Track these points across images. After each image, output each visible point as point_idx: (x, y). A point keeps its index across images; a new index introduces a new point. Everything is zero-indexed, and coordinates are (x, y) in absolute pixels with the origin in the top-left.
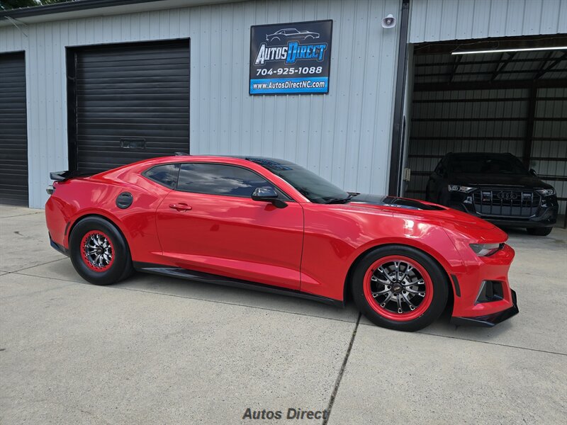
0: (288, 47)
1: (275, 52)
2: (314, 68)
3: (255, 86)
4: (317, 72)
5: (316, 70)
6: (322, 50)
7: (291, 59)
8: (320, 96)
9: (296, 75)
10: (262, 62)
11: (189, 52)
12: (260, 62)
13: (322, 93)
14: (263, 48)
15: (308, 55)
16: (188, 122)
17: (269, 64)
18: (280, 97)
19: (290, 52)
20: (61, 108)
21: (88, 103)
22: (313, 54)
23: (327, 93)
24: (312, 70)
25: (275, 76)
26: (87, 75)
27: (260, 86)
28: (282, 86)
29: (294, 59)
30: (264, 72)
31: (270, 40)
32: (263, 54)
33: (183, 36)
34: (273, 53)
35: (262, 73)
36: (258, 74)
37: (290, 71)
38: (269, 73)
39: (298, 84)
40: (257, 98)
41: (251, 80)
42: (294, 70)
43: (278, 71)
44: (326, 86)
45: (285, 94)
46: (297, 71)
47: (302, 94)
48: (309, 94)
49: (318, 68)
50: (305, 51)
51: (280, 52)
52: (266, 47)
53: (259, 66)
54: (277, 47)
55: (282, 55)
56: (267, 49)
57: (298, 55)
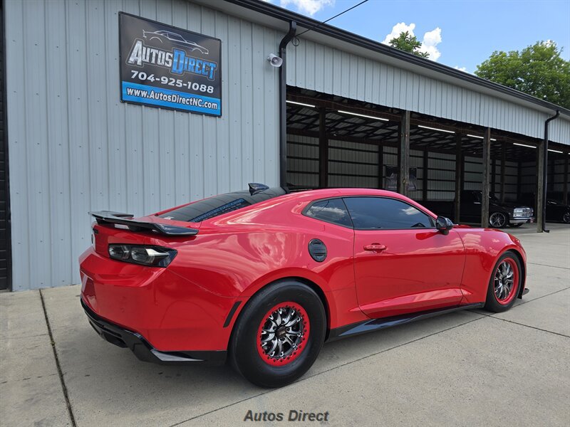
0: (173, 54)
1: (157, 55)
2: (205, 87)
3: (130, 91)
4: (208, 91)
5: (207, 89)
6: (212, 69)
7: (178, 68)
8: (213, 119)
9: (184, 89)
10: (139, 63)
12: (136, 62)
13: (215, 116)
14: (139, 45)
15: (197, 69)
17: (148, 68)
18: (165, 111)
19: (176, 60)
22: (203, 71)
23: (220, 116)
24: (203, 88)
25: (157, 84)
27: (137, 92)
28: (168, 98)
29: (181, 69)
30: (142, 76)
31: (149, 38)
32: (139, 54)
34: (154, 55)
35: (140, 77)
36: (133, 77)
37: (177, 82)
38: (149, 78)
39: (188, 100)
40: (132, 107)
41: (123, 82)
42: (183, 83)
43: (162, 80)
44: (219, 108)
45: (172, 109)
46: (186, 85)
47: (193, 112)
48: (201, 114)
49: (209, 87)
50: (194, 65)
51: (163, 57)
52: (143, 46)
53: (135, 66)
54: (159, 50)
55: (165, 61)
56: (144, 49)
57: (186, 67)
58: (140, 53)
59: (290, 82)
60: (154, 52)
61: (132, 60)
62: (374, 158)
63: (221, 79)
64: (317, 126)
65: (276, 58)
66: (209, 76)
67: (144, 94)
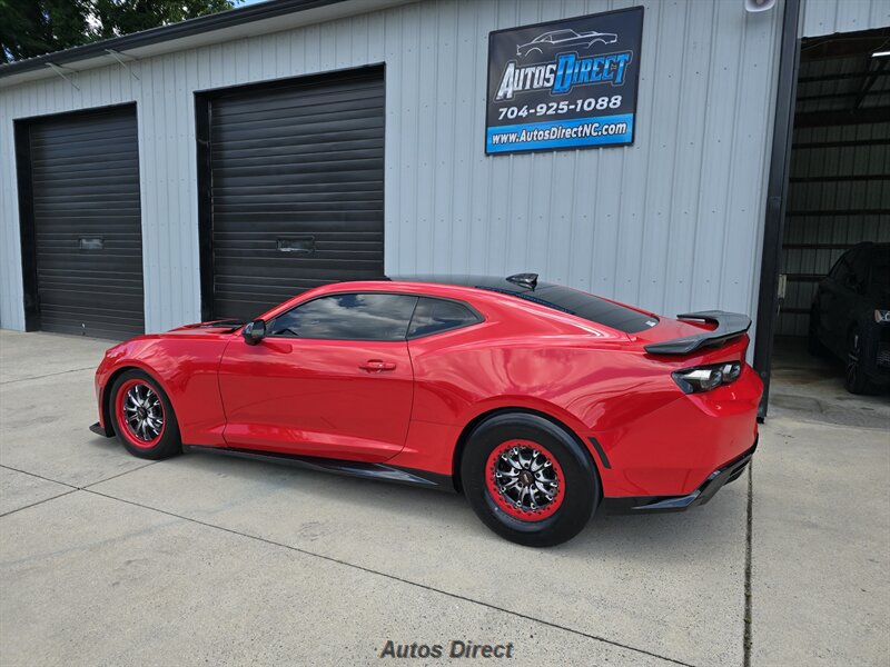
0: (557, 63)
1: (533, 75)
2: (607, 99)
3: (496, 139)
4: (611, 105)
6: (622, 65)
7: (562, 85)
8: (618, 151)
9: (571, 115)
10: (509, 96)
11: (383, 88)
12: (505, 95)
13: (621, 145)
14: (511, 69)
15: (594, 75)
16: (382, 207)
17: (520, 98)
18: (540, 156)
19: (560, 73)
20: (189, 191)
21: (228, 180)
22: (605, 73)
23: (631, 144)
24: (603, 103)
25: (532, 118)
26: (227, 135)
27: (504, 138)
28: (544, 135)
29: (567, 85)
30: (512, 113)
31: (522, 55)
33: (373, 60)
34: (529, 77)
35: (509, 116)
36: (501, 118)
37: (561, 107)
38: (520, 114)
39: (575, 129)
40: (498, 159)
41: (489, 129)
42: (568, 105)
43: (538, 109)
44: (630, 130)
45: (550, 150)
46: (573, 107)
47: (583, 148)
48: (596, 147)
49: (613, 99)
50: (589, 69)
51: (542, 75)
52: (515, 69)
53: (506, 103)
54: (536, 66)
55: (545, 79)
56: (517, 71)
57: (575, 78)
58: (511, 80)
60: (530, 71)
61: (501, 94)
63: (637, 76)
66: (615, 76)
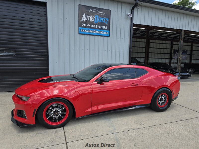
1: (90, 18)
3: (81, 30)
5: (105, 27)
6: (107, 20)
8: (107, 38)
12: (83, 21)
13: (108, 37)
14: (84, 15)
15: (102, 21)
17: (86, 22)
18: (92, 36)
19: (96, 19)
22: (104, 22)
23: (109, 37)
24: (104, 27)
27: (83, 31)
28: (93, 32)
29: (97, 22)
30: (85, 25)
31: (87, 12)
34: (89, 18)
36: (82, 26)
38: (87, 26)
39: (99, 32)
40: (82, 35)
41: (80, 28)
42: (97, 26)
43: (91, 26)
44: (109, 34)
45: (94, 35)
46: (98, 27)
47: (100, 36)
48: (103, 36)
49: (106, 27)
51: (92, 18)
52: (86, 15)
53: (83, 22)
55: (92, 19)
56: (86, 16)
57: (99, 21)
58: (85, 17)
59: (135, 22)
60: (89, 16)
61: (82, 20)
62: (169, 46)
63: (110, 24)
64: (145, 35)
65: (130, 14)
66: (106, 23)
67: (85, 31)
